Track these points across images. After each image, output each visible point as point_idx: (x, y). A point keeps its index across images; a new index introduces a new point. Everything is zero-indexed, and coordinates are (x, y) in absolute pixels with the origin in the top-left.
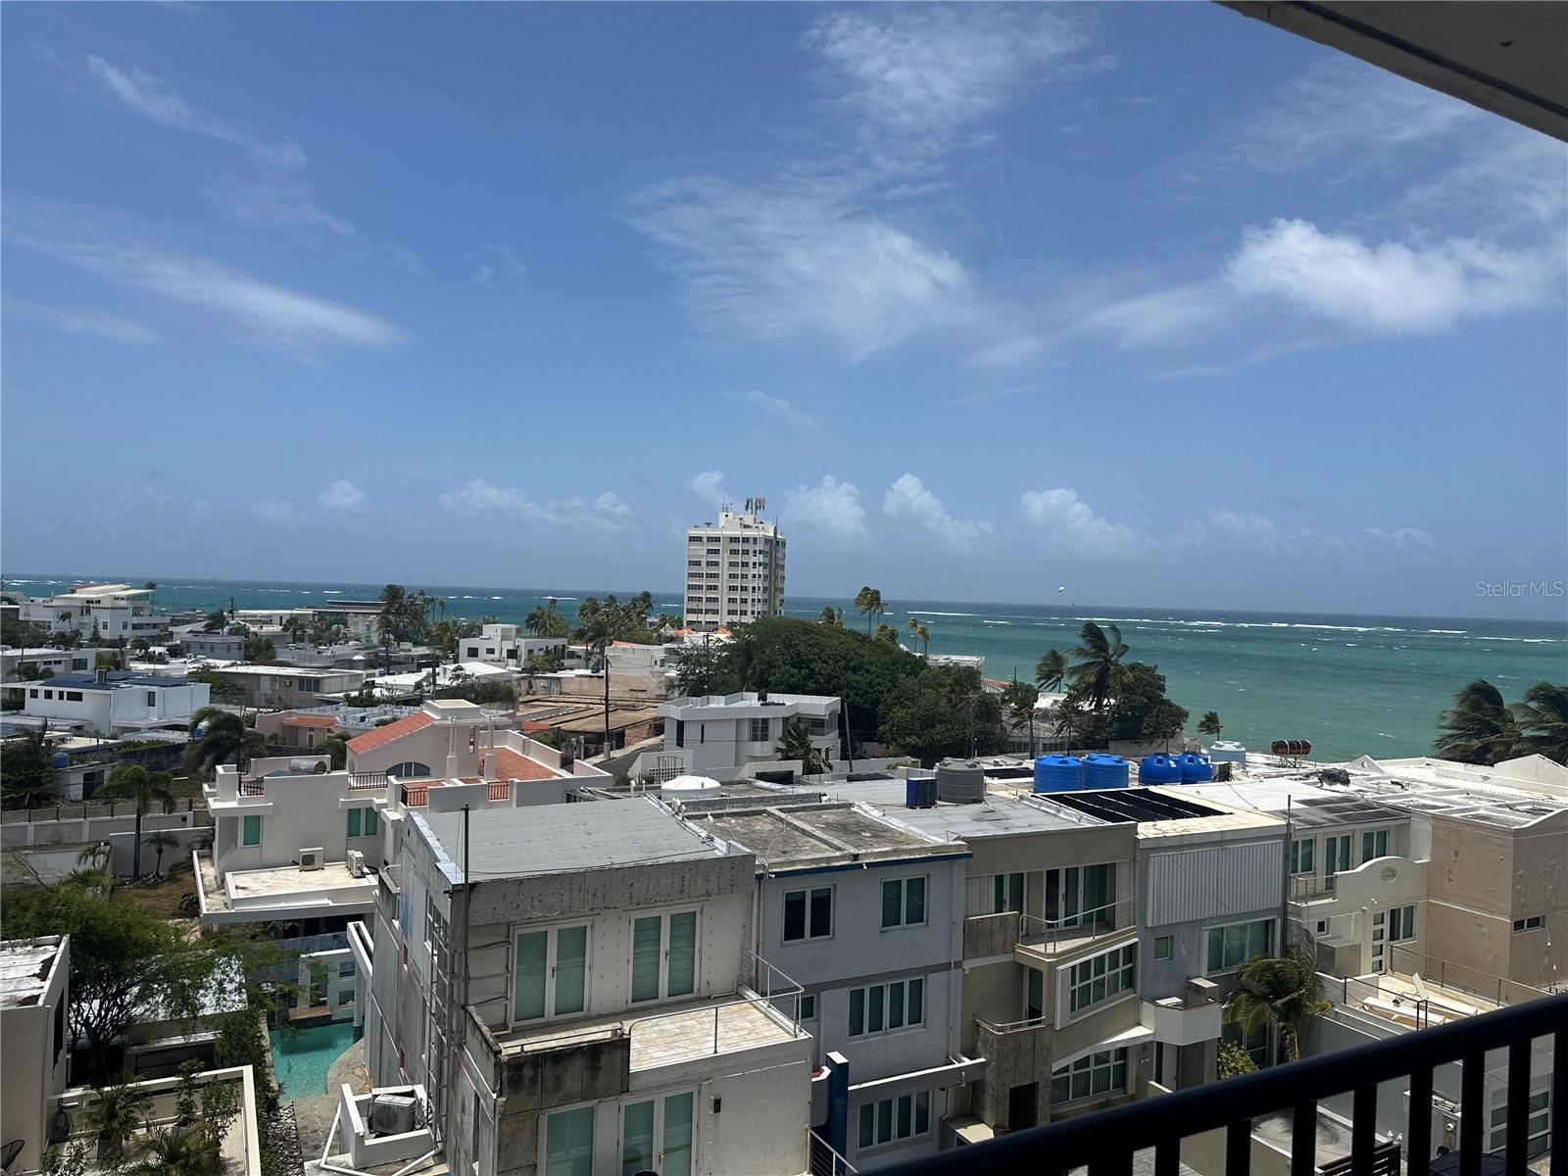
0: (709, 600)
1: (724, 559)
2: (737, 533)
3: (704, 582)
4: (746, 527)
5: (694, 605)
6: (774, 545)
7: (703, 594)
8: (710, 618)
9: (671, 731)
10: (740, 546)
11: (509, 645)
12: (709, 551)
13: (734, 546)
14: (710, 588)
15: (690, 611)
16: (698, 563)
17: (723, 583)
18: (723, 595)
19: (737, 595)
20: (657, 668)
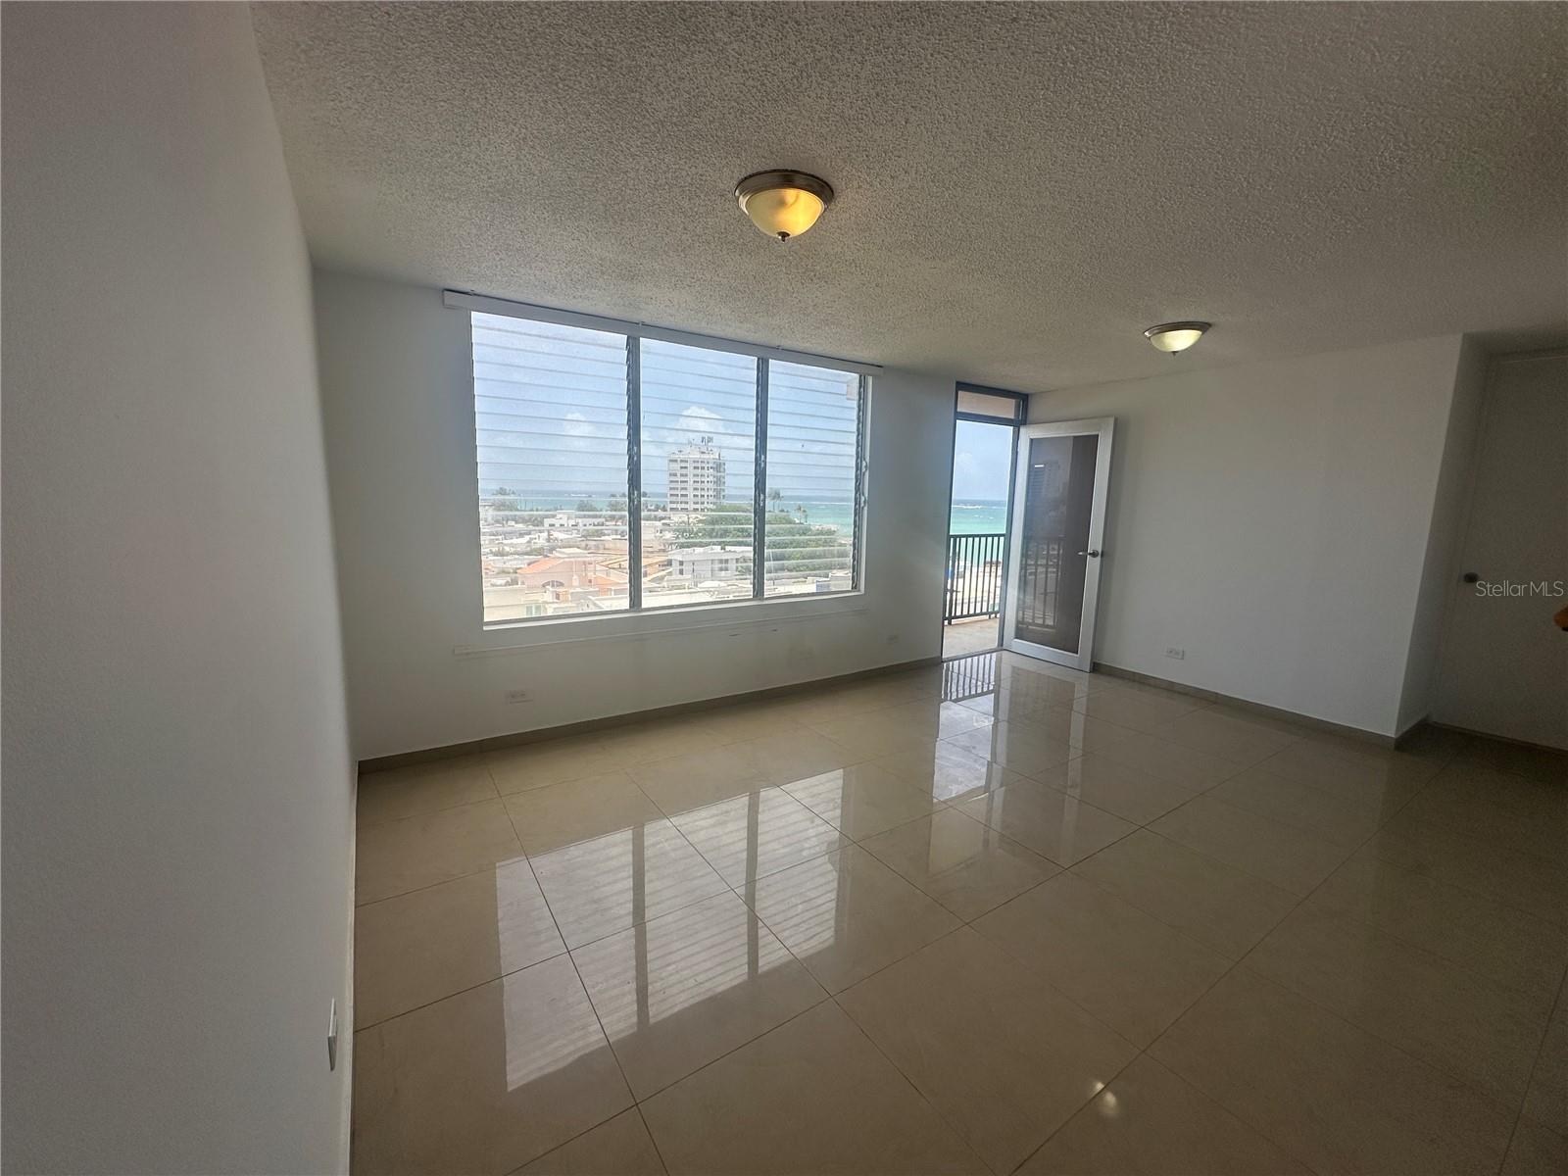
0: (682, 495)
1: (690, 471)
2: (697, 456)
3: (679, 485)
4: (703, 453)
5: (674, 499)
6: (719, 467)
7: (679, 493)
8: (684, 506)
9: (676, 567)
10: (699, 465)
11: (572, 522)
12: (682, 468)
13: (696, 465)
14: (682, 489)
15: (671, 502)
16: (675, 475)
17: (690, 485)
18: (691, 493)
19: (698, 493)
20: (658, 534)
